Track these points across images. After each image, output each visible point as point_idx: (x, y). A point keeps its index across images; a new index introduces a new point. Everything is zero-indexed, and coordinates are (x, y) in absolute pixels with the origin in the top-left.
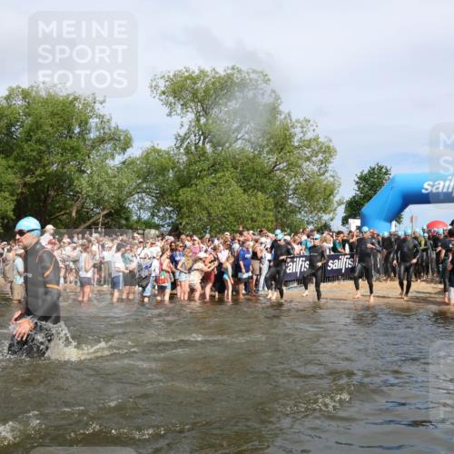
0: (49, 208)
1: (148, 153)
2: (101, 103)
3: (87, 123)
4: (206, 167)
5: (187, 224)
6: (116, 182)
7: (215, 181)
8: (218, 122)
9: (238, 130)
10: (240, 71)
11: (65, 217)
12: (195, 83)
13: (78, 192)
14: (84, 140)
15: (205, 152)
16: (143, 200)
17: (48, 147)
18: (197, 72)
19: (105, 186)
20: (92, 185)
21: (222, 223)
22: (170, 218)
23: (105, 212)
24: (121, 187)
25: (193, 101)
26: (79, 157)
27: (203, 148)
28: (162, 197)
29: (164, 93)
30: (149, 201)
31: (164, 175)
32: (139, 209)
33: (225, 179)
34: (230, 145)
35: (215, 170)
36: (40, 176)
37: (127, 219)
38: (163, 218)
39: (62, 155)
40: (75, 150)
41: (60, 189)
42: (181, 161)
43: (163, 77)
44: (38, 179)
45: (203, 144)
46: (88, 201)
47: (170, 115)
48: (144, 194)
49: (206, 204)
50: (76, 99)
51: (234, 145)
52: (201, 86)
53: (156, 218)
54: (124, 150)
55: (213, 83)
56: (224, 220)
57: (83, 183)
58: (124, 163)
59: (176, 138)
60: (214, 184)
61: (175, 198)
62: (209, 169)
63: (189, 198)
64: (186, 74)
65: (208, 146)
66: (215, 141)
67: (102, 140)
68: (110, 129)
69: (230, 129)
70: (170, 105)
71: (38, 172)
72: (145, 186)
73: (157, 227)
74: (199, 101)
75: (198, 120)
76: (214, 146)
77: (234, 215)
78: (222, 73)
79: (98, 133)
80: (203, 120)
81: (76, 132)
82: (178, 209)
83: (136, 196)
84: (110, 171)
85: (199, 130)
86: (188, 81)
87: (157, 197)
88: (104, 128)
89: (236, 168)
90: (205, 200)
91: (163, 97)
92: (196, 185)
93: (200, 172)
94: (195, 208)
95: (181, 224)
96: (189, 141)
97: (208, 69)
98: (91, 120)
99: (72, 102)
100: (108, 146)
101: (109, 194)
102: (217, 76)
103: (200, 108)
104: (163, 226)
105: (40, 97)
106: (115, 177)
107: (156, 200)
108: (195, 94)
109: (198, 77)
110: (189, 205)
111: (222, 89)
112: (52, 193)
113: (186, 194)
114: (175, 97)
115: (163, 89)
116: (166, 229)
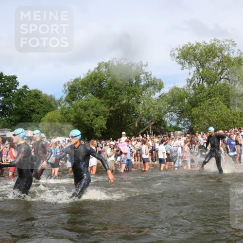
0: (124, 122)
1: (172, 90)
2: (145, 66)
3: (139, 77)
4: (205, 95)
5: (197, 127)
6: (157, 107)
7: (211, 103)
8: (210, 71)
9: (221, 73)
10: (218, 41)
11: (132, 127)
12: (195, 50)
13: (138, 113)
14: (139, 86)
15: (204, 87)
16: (172, 115)
17: (121, 91)
18: (195, 44)
19: (151, 110)
20: (145, 109)
21: (216, 125)
22: (188, 124)
23: (153, 123)
24: (160, 109)
25: (194, 60)
26: (137, 95)
27: (203, 85)
28: (182, 113)
29: (178, 57)
30: (175, 116)
31: (182, 102)
32: (171, 120)
33: (216, 101)
34: (218, 82)
35: (210, 97)
36: (118, 106)
37: (164, 126)
38: (184, 125)
39: (128, 95)
40: (134, 92)
41: (128, 112)
42: (191, 93)
43: (177, 49)
44: (117, 108)
45: (202, 83)
46: (143, 118)
47: (183, 69)
48: (172, 112)
49: (207, 115)
50: (132, 65)
51: (219, 82)
52: (198, 51)
53: (180, 125)
54: (160, 90)
55: (205, 50)
56: (218, 124)
57: (140, 108)
58: (160, 96)
59: (188, 82)
60: (211, 104)
61: (189, 113)
62: (207, 96)
63: (197, 113)
64: (189, 46)
65: (205, 84)
66: (208, 81)
67: (148, 86)
68: (151, 79)
69: (217, 73)
70: (182, 64)
71: (116, 105)
72: (172, 108)
73: (180, 129)
74: (198, 60)
75: (198, 70)
76: (209, 84)
77: (223, 121)
78: (209, 43)
79: (145, 82)
80: (201, 70)
81: (134, 82)
82: (192, 119)
83: (168, 113)
84: (153, 101)
85: (199, 76)
86: (191, 50)
87: (179, 114)
88: (148, 79)
89: (222, 95)
90: (206, 113)
91: (178, 60)
92: (201, 106)
93: (202, 98)
94: (201, 118)
95: (194, 127)
96: (194, 82)
97: (201, 42)
98: (141, 75)
99: (130, 67)
100: (151, 88)
101: (154, 113)
102: (206, 45)
103: (198, 64)
104: (184, 129)
105: (114, 66)
106: (156, 104)
107: (179, 115)
108: (195, 56)
109: (196, 47)
110: (197, 117)
111: (210, 52)
112: (124, 115)
113: (195, 111)
114: (184, 59)
115: (177, 55)
116: (186, 130)
